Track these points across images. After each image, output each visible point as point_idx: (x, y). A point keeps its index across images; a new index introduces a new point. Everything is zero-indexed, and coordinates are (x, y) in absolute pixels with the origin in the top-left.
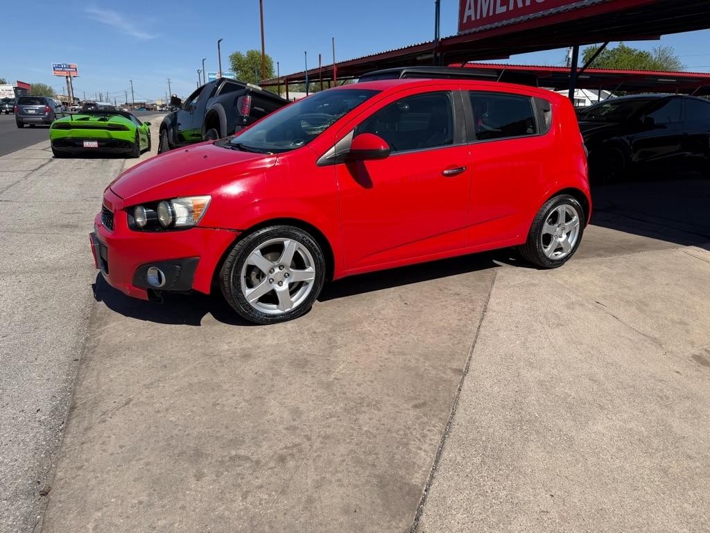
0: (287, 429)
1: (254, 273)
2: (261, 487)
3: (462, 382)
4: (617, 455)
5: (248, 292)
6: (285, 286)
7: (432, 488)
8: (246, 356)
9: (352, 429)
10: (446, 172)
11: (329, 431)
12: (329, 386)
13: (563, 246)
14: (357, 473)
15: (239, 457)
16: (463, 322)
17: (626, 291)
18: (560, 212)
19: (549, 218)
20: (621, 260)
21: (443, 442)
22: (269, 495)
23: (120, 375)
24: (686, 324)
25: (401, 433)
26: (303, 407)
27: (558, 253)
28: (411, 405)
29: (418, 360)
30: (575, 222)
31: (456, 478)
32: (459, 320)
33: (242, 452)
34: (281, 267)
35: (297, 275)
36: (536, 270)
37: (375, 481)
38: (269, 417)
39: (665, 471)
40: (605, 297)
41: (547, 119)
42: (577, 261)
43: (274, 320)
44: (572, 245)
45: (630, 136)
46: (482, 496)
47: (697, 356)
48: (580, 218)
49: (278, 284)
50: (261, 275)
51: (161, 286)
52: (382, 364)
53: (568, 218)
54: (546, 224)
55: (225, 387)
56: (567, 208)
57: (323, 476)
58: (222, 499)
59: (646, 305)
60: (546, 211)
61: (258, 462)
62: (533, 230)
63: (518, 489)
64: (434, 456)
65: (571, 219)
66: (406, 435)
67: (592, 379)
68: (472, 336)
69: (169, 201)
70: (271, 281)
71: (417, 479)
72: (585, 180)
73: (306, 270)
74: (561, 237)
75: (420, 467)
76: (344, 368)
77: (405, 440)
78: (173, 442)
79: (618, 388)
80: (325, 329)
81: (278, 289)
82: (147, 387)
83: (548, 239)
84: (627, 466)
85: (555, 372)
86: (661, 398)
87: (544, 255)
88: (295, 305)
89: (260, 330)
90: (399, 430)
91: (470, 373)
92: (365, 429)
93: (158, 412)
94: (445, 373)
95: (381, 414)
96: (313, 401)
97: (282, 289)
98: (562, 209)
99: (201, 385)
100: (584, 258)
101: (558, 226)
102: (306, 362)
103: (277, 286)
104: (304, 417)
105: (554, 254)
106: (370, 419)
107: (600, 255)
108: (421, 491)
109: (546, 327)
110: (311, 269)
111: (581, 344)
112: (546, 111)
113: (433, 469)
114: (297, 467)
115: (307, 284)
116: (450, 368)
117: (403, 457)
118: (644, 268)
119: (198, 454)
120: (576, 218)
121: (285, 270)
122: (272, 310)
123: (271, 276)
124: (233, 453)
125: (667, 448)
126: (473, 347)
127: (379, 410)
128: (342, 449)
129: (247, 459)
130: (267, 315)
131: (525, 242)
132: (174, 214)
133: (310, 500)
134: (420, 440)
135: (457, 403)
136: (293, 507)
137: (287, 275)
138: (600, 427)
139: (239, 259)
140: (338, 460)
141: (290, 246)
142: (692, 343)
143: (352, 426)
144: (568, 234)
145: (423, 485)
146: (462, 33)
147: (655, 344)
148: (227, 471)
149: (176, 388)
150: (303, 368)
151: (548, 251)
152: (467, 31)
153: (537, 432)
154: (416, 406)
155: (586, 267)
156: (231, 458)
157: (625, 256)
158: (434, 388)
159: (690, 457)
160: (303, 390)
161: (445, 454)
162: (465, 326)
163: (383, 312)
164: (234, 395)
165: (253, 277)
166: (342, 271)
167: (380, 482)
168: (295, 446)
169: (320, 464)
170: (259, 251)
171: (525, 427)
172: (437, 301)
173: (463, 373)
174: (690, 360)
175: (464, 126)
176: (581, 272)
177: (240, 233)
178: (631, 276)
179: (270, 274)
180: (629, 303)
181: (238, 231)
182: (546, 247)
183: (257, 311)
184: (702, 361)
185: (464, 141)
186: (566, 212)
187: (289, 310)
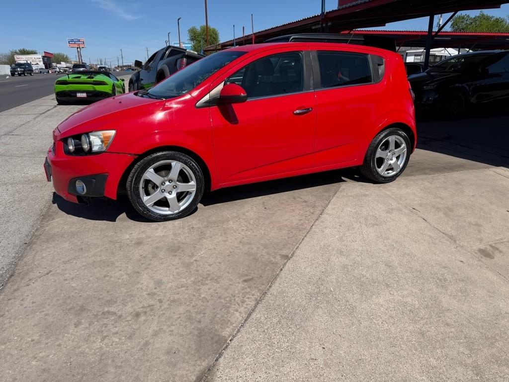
0: (149, 294)
1: (150, 185)
2: (117, 333)
3: (285, 264)
4: (387, 321)
5: (145, 198)
6: (174, 195)
7: (235, 339)
8: (139, 243)
9: (194, 295)
10: (298, 111)
11: (177, 297)
12: (188, 265)
13: (393, 166)
14: (185, 326)
15: (109, 312)
16: (302, 222)
17: (439, 200)
18: (390, 141)
19: (382, 146)
20: (441, 178)
21: (256, 306)
22: (120, 339)
23: (50, 254)
24: (480, 226)
25: (228, 299)
26: (165, 280)
27: (390, 171)
28: (242, 280)
29: (258, 248)
30: (403, 149)
31: (255, 332)
32: (300, 220)
33: (112, 309)
34: (170, 181)
35: (182, 187)
36: (372, 185)
37: (196, 332)
38: (139, 286)
39: (423, 334)
40: (421, 205)
41: (380, 71)
42: (406, 177)
43: (166, 218)
44: (401, 166)
45: (469, 83)
46: (269, 346)
47: (482, 250)
48: (407, 146)
50: (155, 187)
51: (84, 193)
52: (232, 251)
53: (397, 145)
54: (379, 150)
55: (117, 264)
56: (398, 139)
57: (162, 327)
58: (87, 341)
59: (452, 211)
60: (378, 140)
61: (120, 316)
62: (369, 155)
63: (298, 342)
64: (245, 316)
65: (400, 146)
66: (230, 301)
68: (305, 231)
69: (87, 134)
70: (163, 191)
71: (226, 332)
72: (412, 118)
73: (190, 184)
74: (391, 160)
75: (232, 324)
76: (204, 253)
77: (228, 304)
78: (68, 301)
79: (406, 272)
80: (201, 226)
81: (169, 197)
82: (65, 263)
83: (381, 161)
84: (393, 329)
85: (359, 259)
86: (440, 280)
87: (378, 173)
88: (182, 208)
89: (155, 225)
90: (227, 297)
91: (294, 258)
92: (203, 296)
93: (66, 280)
94: (275, 258)
95: (218, 286)
96: (173, 275)
97: (171, 197)
98: (392, 139)
99: (101, 262)
101: (389, 152)
102: (179, 247)
103: (168, 194)
104: (163, 287)
105: (386, 173)
106: (209, 289)
108: (227, 340)
109: (364, 226)
110: (193, 183)
111: (388, 239)
112: (379, 65)
113: (242, 326)
114: (145, 321)
115: (191, 193)
116: (280, 255)
117: (222, 316)
118: (457, 183)
119: (83, 309)
120: (404, 145)
121: (173, 184)
122: (165, 211)
123: (163, 187)
124: (106, 309)
125: (431, 317)
126: (303, 240)
127: (218, 283)
128: (182, 309)
129: (114, 313)
130: (160, 215)
131: (362, 163)
132: (90, 143)
133: (147, 344)
134: (239, 305)
135: (276, 278)
136: (133, 348)
137: (175, 187)
138: (381, 300)
139: (137, 175)
140: (175, 317)
141: (176, 166)
142: (481, 240)
143: (195, 294)
144: (398, 158)
145: (229, 337)
146: (341, 8)
147: (450, 240)
148: (98, 321)
149: (84, 264)
150: (175, 252)
151: (382, 171)
152: (344, 6)
153: (328, 302)
154: (245, 281)
155: (412, 182)
156: (103, 313)
157: (446, 174)
158: (263, 268)
159: (448, 325)
160: (170, 268)
161: (254, 316)
162: (303, 224)
163: (247, 214)
164: (121, 270)
165: (150, 188)
166: (217, 184)
167: (199, 333)
168: (150, 306)
169: (163, 319)
170: (152, 170)
171: (319, 298)
172: (288, 207)
173: (287, 258)
174: (475, 253)
175: (312, 78)
176: (407, 186)
177: (137, 156)
178: (446, 189)
179: (162, 186)
180: (438, 209)
181: (136, 155)
182: (379, 167)
183: (153, 212)
184: (485, 253)
185: (311, 88)
186: (396, 141)
187: (177, 211)
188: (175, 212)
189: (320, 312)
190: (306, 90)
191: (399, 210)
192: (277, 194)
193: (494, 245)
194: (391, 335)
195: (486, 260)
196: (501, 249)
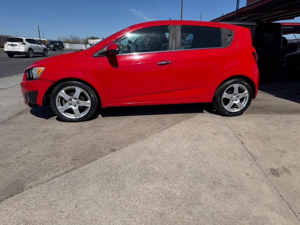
0: (17, 157)
1: (63, 100)
3: (108, 154)
5: (59, 107)
6: (77, 107)
7: (30, 189)
8: (45, 131)
9: (37, 162)
10: (161, 63)
11: (28, 161)
12: (54, 146)
13: (238, 106)
14: (13, 177)
16: (147, 132)
17: (264, 131)
18: (235, 88)
19: (227, 90)
21: (62, 174)
24: (285, 153)
26: (34, 151)
27: (235, 109)
29: (103, 143)
30: (246, 94)
31: (44, 188)
34: (75, 99)
35: (83, 103)
37: (14, 181)
38: (18, 152)
40: (247, 133)
43: (72, 121)
44: (244, 106)
48: (248, 92)
49: (74, 106)
50: (66, 102)
51: (29, 101)
52: (86, 142)
53: (241, 91)
54: (225, 93)
55: (22, 140)
56: (240, 86)
59: (269, 140)
60: (224, 86)
63: (62, 199)
64: (50, 178)
65: (243, 92)
66: (52, 168)
67: (180, 166)
68: (142, 138)
69: (32, 69)
70: (70, 104)
73: (87, 102)
74: (236, 101)
75: (38, 181)
76: (70, 141)
77: (49, 170)
79: (190, 173)
83: (227, 101)
85: (160, 158)
86: (215, 183)
87: (224, 109)
88: (82, 116)
90: (53, 166)
91: (118, 151)
92: (41, 163)
94: (106, 150)
96: (40, 150)
97: (75, 108)
98: (236, 86)
100: (256, 114)
101: (234, 95)
102: (61, 136)
104: (28, 155)
105: (231, 109)
106: (49, 160)
107: (267, 114)
108: (25, 189)
109: (185, 139)
110: (89, 101)
112: (229, 35)
115: (88, 108)
116: (111, 148)
117: (38, 176)
120: (246, 91)
121: (77, 101)
122: (72, 116)
126: (136, 142)
127: (57, 158)
130: (70, 119)
131: (212, 101)
132: (32, 74)
134: (54, 172)
135: (92, 161)
137: (78, 103)
141: (79, 91)
142: (278, 163)
143: (39, 161)
145: (28, 187)
146: (248, 5)
147: (252, 159)
150: (56, 139)
153: (108, 180)
158: (91, 154)
162: (146, 134)
163: (120, 124)
164: (20, 143)
165: (63, 102)
166: (106, 104)
168: (10, 163)
169: (7, 171)
170: (64, 91)
171: (104, 177)
172: (149, 123)
173: (114, 150)
175: (174, 42)
176: (246, 120)
177: (55, 83)
178: (276, 125)
179: (70, 101)
180: (259, 137)
181: (53, 82)
182: (226, 105)
183: (64, 116)
184: (275, 172)
185: (173, 49)
186: (239, 88)
187: (79, 117)
188: (77, 118)
189: (96, 184)
190: (170, 50)
191: (226, 134)
192: (151, 115)
193: (286, 168)
194: (135, 210)
195: (272, 177)
196: (290, 171)
